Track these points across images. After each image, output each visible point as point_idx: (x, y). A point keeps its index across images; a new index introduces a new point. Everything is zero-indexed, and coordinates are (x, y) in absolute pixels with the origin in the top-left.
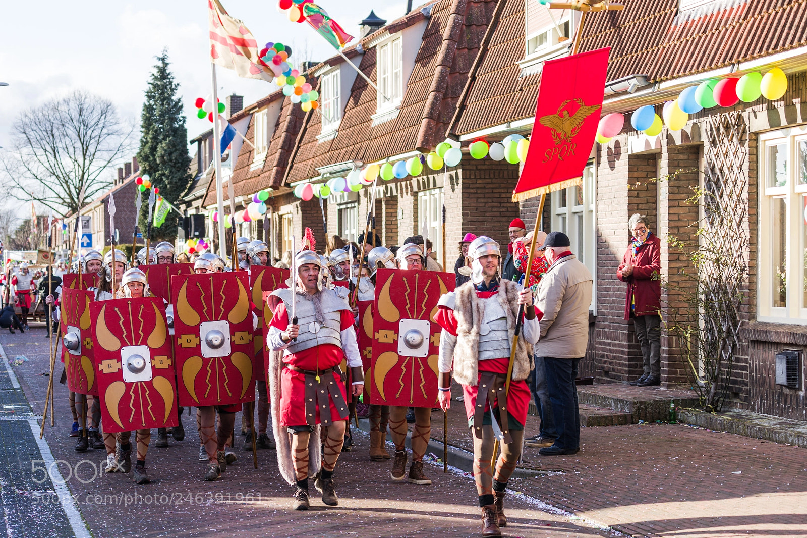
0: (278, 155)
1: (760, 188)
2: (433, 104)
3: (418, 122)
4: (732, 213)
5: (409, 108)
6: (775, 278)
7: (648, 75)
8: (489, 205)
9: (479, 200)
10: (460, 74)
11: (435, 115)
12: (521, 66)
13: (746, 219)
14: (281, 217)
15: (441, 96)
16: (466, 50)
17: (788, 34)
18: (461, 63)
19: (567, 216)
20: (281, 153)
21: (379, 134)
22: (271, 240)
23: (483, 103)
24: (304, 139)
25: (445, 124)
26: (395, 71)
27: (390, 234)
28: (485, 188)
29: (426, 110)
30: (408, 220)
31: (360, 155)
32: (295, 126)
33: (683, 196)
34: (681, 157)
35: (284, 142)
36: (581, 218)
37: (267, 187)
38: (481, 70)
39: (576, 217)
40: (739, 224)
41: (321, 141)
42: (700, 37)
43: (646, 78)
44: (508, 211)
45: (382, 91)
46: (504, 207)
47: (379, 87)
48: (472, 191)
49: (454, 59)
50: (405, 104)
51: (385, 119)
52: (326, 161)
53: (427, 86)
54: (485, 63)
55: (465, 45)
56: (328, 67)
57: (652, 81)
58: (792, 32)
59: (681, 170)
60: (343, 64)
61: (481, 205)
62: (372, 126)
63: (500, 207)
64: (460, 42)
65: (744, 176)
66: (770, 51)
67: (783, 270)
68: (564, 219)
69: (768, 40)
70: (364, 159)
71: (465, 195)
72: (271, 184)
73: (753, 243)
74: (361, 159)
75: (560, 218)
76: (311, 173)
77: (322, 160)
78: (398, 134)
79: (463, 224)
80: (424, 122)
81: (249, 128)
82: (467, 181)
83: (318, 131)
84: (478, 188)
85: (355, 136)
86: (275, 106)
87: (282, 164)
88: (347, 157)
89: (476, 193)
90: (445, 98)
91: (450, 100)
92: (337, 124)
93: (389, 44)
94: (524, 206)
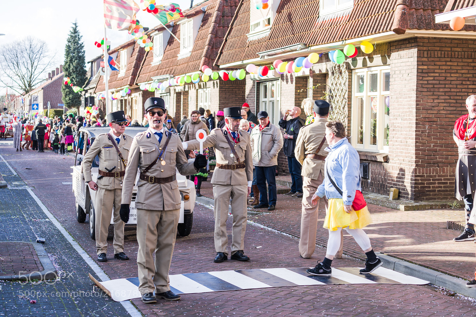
0: (132, 71)
1: (353, 93)
2: (207, 51)
3: (200, 58)
4: (340, 103)
5: (196, 52)
6: (358, 132)
7: (306, 43)
8: (231, 96)
9: (227, 94)
10: (220, 38)
11: (208, 56)
12: (248, 36)
13: (346, 106)
14: (132, 99)
15: (211, 47)
16: (222, 27)
17: (367, 29)
18: (220, 33)
19: (267, 102)
20: (134, 70)
21: (181, 63)
22: (127, 109)
23: (231, 52)
24: (145, 64)
25: (212, 60)
26: (189, 35)
27: (185, 108)
28: (229, 88)
29: (204, 54)
30: (193, 102)
31: (172, 72)
32: (140, 57)
33: (319, 95)
34: (319, 78)
35: (135, 65)
36: (273, 103)
37: (126, 85)
38: (230, 37)
39: (271, 103)
40: (343, 108)
41: (153, 65)
42: (329, 28)
43: (305, 45)
44: (239, 99)
45: (183, 44)
46: (237, 97)
47: (181, 42)
48: (223, 90)
49: (217, 31)
50: (194, 50)
51: (185, 57)
52: (155, 74)
53: (204, 42)
54: (232, 34)
55: (221, 25)
56: (157, 32)
57: (307, 46)
58: (369, 28)
59: (319, 84)
60: (164, 31)
61: (227, 96)
62: (178, 59)
63: (236, 97)
64: (219, 24)
65: (346, 88)
66: (359, 36)
67: (362, 128)
68: (266, 103)
69: (358, 31)
70: (174, 74)
71: (221, 91)
72: (129, 83)
73: (349, 116)
74: (173, 74)
75: (264, 103)
76: (148, 80)
77: (154, 74)
78: (190, 64)
79: (219, 104)
80: (203, 58)
81: (117, 57)
82: (221, 85)
83: (151, 61)
84: (226, 88)
85: (170, 64)
86: (131, 48)
87: (134, 75)
88: (166, 73)
89: (225, 91)
90: (212, 48)
91: (214, 49)
92: (161, 58)
93: (187, 23)
94: (247, 97)
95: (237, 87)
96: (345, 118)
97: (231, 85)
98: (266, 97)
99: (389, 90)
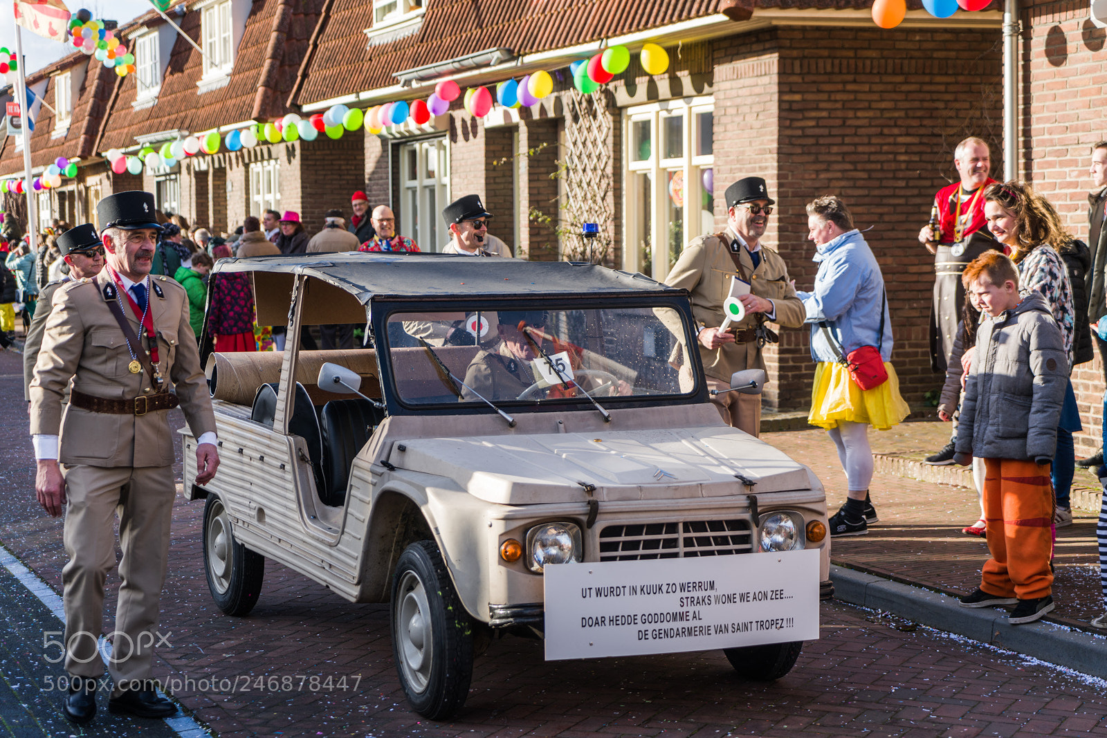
0: (85, 123)
1: (624, 162)
2: (270, 72)
3: (254, 89)
4: (596, 187)
5: (241, 76)
6: (639, 252)
7: (512, 47)
8: (329, 177)
9: (318, 173)
10: (298, 40)
11: (272, 83)
12: (369, 35)
13: (610, 194)
14: (87, 189)
15: (278, 63)
16: (302, 16)
18: (297, 29)
19: (418, 190)
20: (89, 121)
21: (207, 101)
22: (76, 214)
23: (328, 73)
24: (116, 106)
25: (282, 93)
26: (223, 36)
27: (218, 208)
28: (324, 159)
29: (262, 78)
30: (239, 193)
31: (187, 124)
32: (103, 91)
33: (543, 170)
34: (541, 130)
35: (93, 108)
37: (73, 156)
38: (323, 37)
40: (603, 199)
41: (137, 109)
42: (565, 12)
43: (510, 52)
45: (208, 55)
47: (205, 51)
48: (310, 163)
49: (291, 25)
50: (237, 71)
51: (215, 87)
52: (144, 130)
53: (261, 52)
54: (328, 29)
55: (301, 9)
56: (145, 29)
57: (515, 54)
59: (545, 144)
60: (163, 27)
61: (321, 178)
62: (199, 93)
63: (340, 180)
64: (296, 7)
65: (607, 151)
67: (647, 243)
68: (414, 193)
70: (192, 127)
72: (79, 153)
73: (617, 218)
74: (187, 129)
75: (410, 193)
76: (127, 142)
77: (140, 129)
78: (230, 103)
79: (302, 198)
80: (261, 90)
81: (46, 91)
82: (305, 152)
83: (133, 97)
84: (317, 160)
85: (178, 104)
86: (79, 69)
87: (91, 132)
88: (170, 125)
89: (315, 165)
90: (282, 64)
91: (287, 68)
92: (156, 90)
93: (216, 7)
94: (370, 179)
95: (342, 157)
96: (609, 222)
97: (328, 152)
98: (413, 176)
99: (711, 152)
